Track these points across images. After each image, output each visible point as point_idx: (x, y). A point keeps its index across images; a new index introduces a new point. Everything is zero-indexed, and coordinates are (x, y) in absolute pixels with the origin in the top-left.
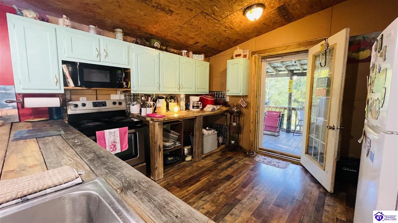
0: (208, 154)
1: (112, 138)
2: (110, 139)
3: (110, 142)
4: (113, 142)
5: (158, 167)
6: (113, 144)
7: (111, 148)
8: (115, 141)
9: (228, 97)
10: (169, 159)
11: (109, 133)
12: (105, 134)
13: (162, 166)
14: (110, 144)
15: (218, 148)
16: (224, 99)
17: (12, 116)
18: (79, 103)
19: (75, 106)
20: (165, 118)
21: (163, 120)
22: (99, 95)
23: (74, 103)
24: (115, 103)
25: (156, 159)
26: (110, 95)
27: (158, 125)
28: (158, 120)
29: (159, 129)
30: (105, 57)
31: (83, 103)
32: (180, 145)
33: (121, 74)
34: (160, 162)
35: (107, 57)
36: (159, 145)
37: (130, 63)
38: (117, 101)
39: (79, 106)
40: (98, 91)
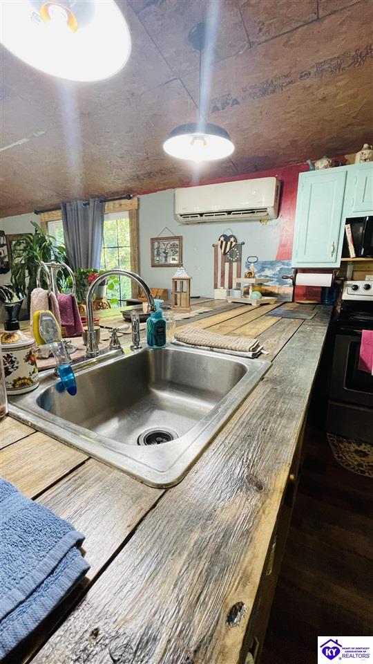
17: (287, 294)
18: (361, 284)
19: (355, 288)
23: (355, 284)
31: (366, 285)
39: (361, 289)
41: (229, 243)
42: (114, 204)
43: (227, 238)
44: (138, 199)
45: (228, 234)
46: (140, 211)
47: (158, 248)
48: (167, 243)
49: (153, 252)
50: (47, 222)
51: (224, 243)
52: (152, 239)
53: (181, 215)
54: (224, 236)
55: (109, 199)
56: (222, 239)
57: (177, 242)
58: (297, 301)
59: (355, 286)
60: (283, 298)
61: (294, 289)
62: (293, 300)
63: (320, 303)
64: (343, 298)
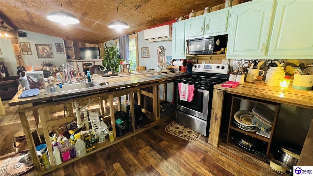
1: (184, 90)
4: (183, 92)
5: (212, 133)
17: (178, 69)
18: (197, 65)
19: (196, 67)
20: (228, 89)
21: (225, 90)
22: (213, 60)
23: (196, 65)
24: (218, 67)
25: (211, 124)
26: (221, 60)
27: (218, 93)
28: (218, 88)
29: (218, 98)
30: (207, 30)
31: (199, 66)
32: (269, 138)
33: (213, 42)
34: (215, 130)
35: (208, 29)
36: (216, 114)
37: (228, 29)
38: (221, 66)
39: (197, 67)
40: (212, 57)
41: (161, 49)
42: (131, 36)
43: (160, 47)
44: (138, 34)
45: (161, 46)
46: (138, 38)
47: (143, 51)
48: (145, 49)
49: (142, 53)
50: (116, 43)
51: (160, 49)
52: (141, 48)
53: (146, 40)
54: (160, 46)
55: (131, 34)
56: (159, 47)
57: (148, 49)
58: (179, 72)
59: (196, 66)
60: (176, 70)
61: (180, 67)
62: (179, 71)
63: (186, 73)
64: (192, 71)
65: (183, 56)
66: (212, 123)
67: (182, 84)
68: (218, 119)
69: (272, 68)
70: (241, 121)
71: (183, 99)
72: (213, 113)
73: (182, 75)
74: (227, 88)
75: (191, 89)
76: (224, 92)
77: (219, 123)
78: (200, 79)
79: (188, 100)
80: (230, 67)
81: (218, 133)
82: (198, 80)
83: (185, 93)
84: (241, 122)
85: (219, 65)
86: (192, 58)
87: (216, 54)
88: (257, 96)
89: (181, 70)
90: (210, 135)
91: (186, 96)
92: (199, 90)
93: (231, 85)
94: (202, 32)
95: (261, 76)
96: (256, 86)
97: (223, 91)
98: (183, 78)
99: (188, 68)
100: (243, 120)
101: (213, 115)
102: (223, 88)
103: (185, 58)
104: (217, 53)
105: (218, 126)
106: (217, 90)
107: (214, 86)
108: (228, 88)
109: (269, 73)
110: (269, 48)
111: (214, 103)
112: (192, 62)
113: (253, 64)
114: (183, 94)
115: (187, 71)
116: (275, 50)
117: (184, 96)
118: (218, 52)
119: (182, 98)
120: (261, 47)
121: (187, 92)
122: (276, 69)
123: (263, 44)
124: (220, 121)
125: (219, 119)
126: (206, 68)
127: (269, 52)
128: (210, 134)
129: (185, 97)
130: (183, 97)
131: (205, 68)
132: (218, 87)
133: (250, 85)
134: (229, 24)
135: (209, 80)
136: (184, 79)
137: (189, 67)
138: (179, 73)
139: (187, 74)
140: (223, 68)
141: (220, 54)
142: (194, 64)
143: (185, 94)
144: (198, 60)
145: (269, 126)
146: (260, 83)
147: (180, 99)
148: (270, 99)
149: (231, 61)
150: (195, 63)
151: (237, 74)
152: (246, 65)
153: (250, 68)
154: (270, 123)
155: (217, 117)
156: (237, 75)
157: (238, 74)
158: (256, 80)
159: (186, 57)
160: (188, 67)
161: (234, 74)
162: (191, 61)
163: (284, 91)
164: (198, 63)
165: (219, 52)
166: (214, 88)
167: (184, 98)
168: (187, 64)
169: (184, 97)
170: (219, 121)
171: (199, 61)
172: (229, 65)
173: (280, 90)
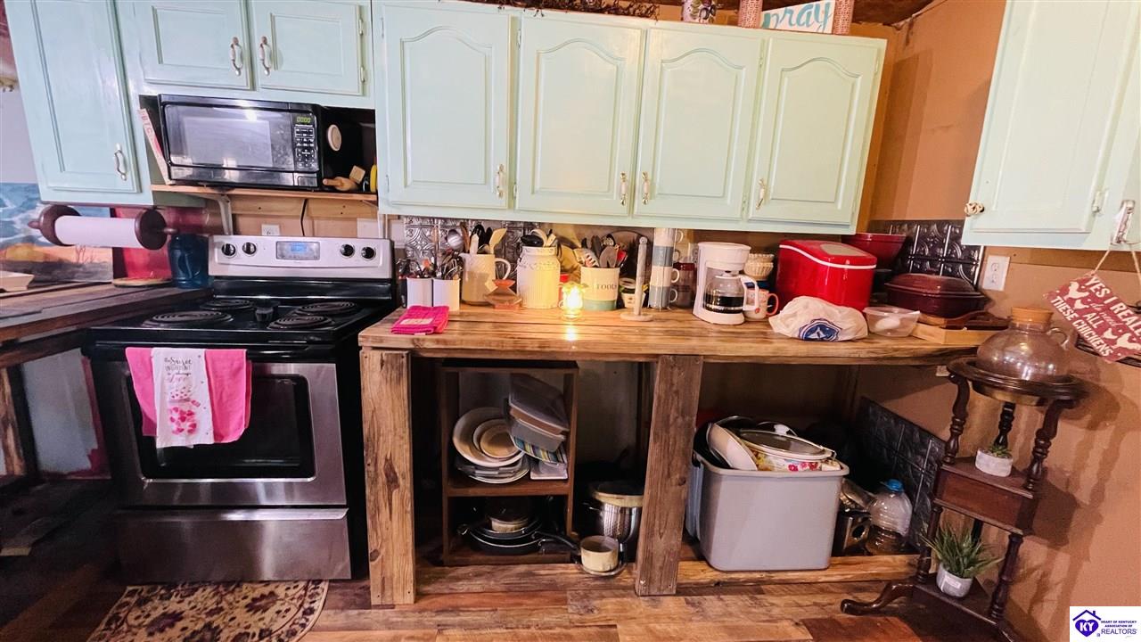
0: (742, 576)
1: (175, 384)
2: (167, 384)
3: (168, 398)
4: (176, 398)
5: (383, 552)
6: (177, 405)
7: (172, 420)
8: (193, 398)
9: (1004, 262)
10: (498, 526)
11: (166, 360)
12: (153, 360)
13: (406, 555)
14: (170, 406)
15: (831, 565)
16: (967, 272)
17: (100, 265)
18: (238, 241)
19: (228, 251)
20: (424, 340)
21: (411, 346)
22: (318, 218)
23: (227, 242)
24: (348, 251)
25: (373, 517)
26: (355, 220)
27: (382, 365)
28: (381, 341)
29: (385, 388)
30: (267, 69)
31: (249, 245)
32: (565, 477)
33: (313, 131)
34: (395, 534)
35: (276, 68)
36: (386, 460)
37: (370, 85)
38: (358, 245)
39: (240, 251)
40: (311, 205)
58: (119, 282)
59: (228, 246)
60: (89, 274)
61: (118, 253)
62: (115, 277)
63: (172, 283)
64: (210, 273)
65: (130, 183)
66: (378, 509)
67: (159, 354)
68: (401, 481)
69: (529, 252)
70: (479, 452)
71: (179, 441)
72: (372, 464)
73: (142, 296)
74: (418, 340)
75: (226, 373)
76: (407, 354)
77: (408, 494)
78: (271, 310)
79: (217, 435)
80: (396, 251)
81: (410, 540)
82: (264, 316)
83: (187, 400)
84: (481, 458)
85: (350, 242)
86: (194, 204)
87: (333, 189)
88: (528, 349)
89: (130, 273)
90: (375, 567)
91: (196, 417)
92: (277, 369)
93: (427, 321)
94: (243, 71)
95: (505, 278)
96: (503, 316)
97: (405, 353)
98: (157, 314)
99: (182, 259)
100: (484, 445)
101: (376, 470)
102: (404, 341)
103: (147, 200)
104: (338, 188)
105: (406, 512)
106: (378, 353)
107: (360, 339)
108: (422, 335)
109: (525, 267)
110: (515, 183)
111: (370, 413)
112: (200, 228)
113: (476, 238)
114: (176, 410)
115: (175, 273)
116: (533, 193)
117: (183, 419)
118: (342, 184)
119: (167, 437)
120: (494, 180)
121: (202, 395)
122: (540, 254)
123: (498, 168)
124: (408, 485)
125: (404, 478)
126: (290, 258)
127: (517, 196)
128: (373, 560)
129: (194, 426)
130: (174, 427)
131: (283, 257)
132: (377, 340)
133: (486, 314)
134: (369, 66)
135: (319, 308)
136: (165, 319)
137: (187, 250)
138: (116, 286)
139: (176, 291)
140: (369, 253)
141: (349, 192)
142: (217, 239)
143: (194, 409)
144: (234, 216)
145: (558, 440)
146: (507, 303)
147: (160, 444)
148: (563, 352)
149: (395, 226)
150: (219, 231)
151: (433, 274)
152: (454, 241)
153: (469, 252)
154: (562, 429)
155: (395, 473)
156: (435, 280)
157: (435, 276)
158: (496, 293)
159: (154, 192)
160: (178, 253)
161: (422, 277)
162: (192, 219)
163: (578, 320)
164: (236, 232)
165: (344, 183)
166: (361, 348)
167: (190, 432)
168: (169, 237)
169: (186, 425)
170: (406, 488)
171: (242, 221)
172: (392, 243)
173: (568, 318)
